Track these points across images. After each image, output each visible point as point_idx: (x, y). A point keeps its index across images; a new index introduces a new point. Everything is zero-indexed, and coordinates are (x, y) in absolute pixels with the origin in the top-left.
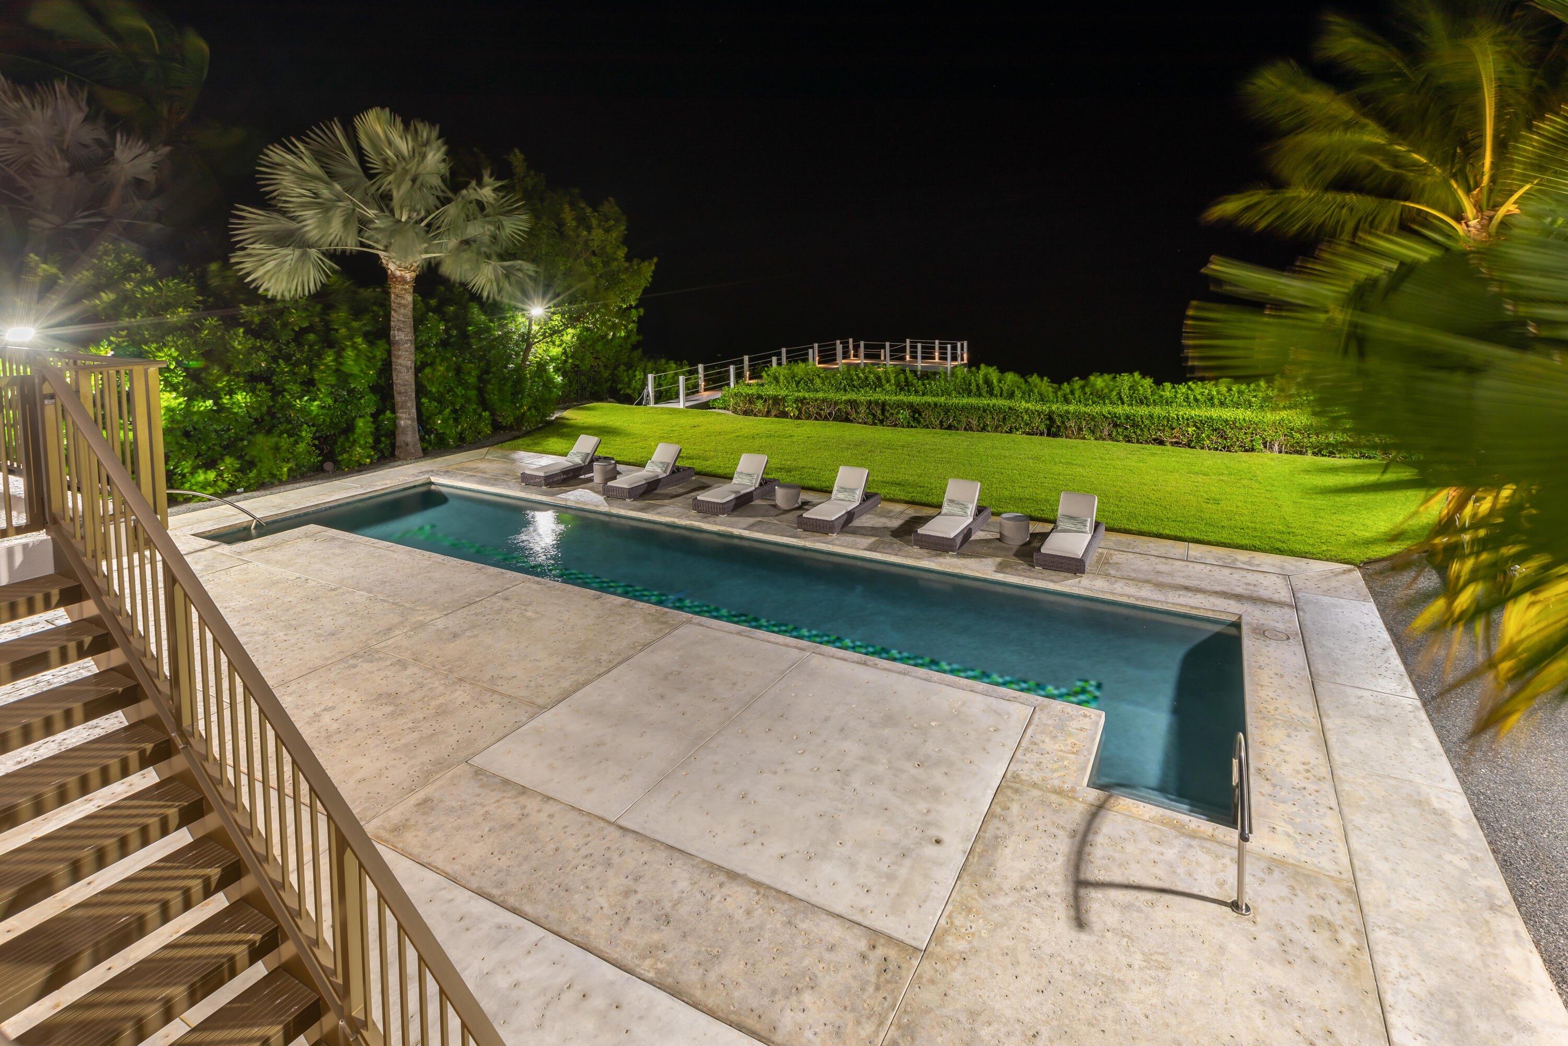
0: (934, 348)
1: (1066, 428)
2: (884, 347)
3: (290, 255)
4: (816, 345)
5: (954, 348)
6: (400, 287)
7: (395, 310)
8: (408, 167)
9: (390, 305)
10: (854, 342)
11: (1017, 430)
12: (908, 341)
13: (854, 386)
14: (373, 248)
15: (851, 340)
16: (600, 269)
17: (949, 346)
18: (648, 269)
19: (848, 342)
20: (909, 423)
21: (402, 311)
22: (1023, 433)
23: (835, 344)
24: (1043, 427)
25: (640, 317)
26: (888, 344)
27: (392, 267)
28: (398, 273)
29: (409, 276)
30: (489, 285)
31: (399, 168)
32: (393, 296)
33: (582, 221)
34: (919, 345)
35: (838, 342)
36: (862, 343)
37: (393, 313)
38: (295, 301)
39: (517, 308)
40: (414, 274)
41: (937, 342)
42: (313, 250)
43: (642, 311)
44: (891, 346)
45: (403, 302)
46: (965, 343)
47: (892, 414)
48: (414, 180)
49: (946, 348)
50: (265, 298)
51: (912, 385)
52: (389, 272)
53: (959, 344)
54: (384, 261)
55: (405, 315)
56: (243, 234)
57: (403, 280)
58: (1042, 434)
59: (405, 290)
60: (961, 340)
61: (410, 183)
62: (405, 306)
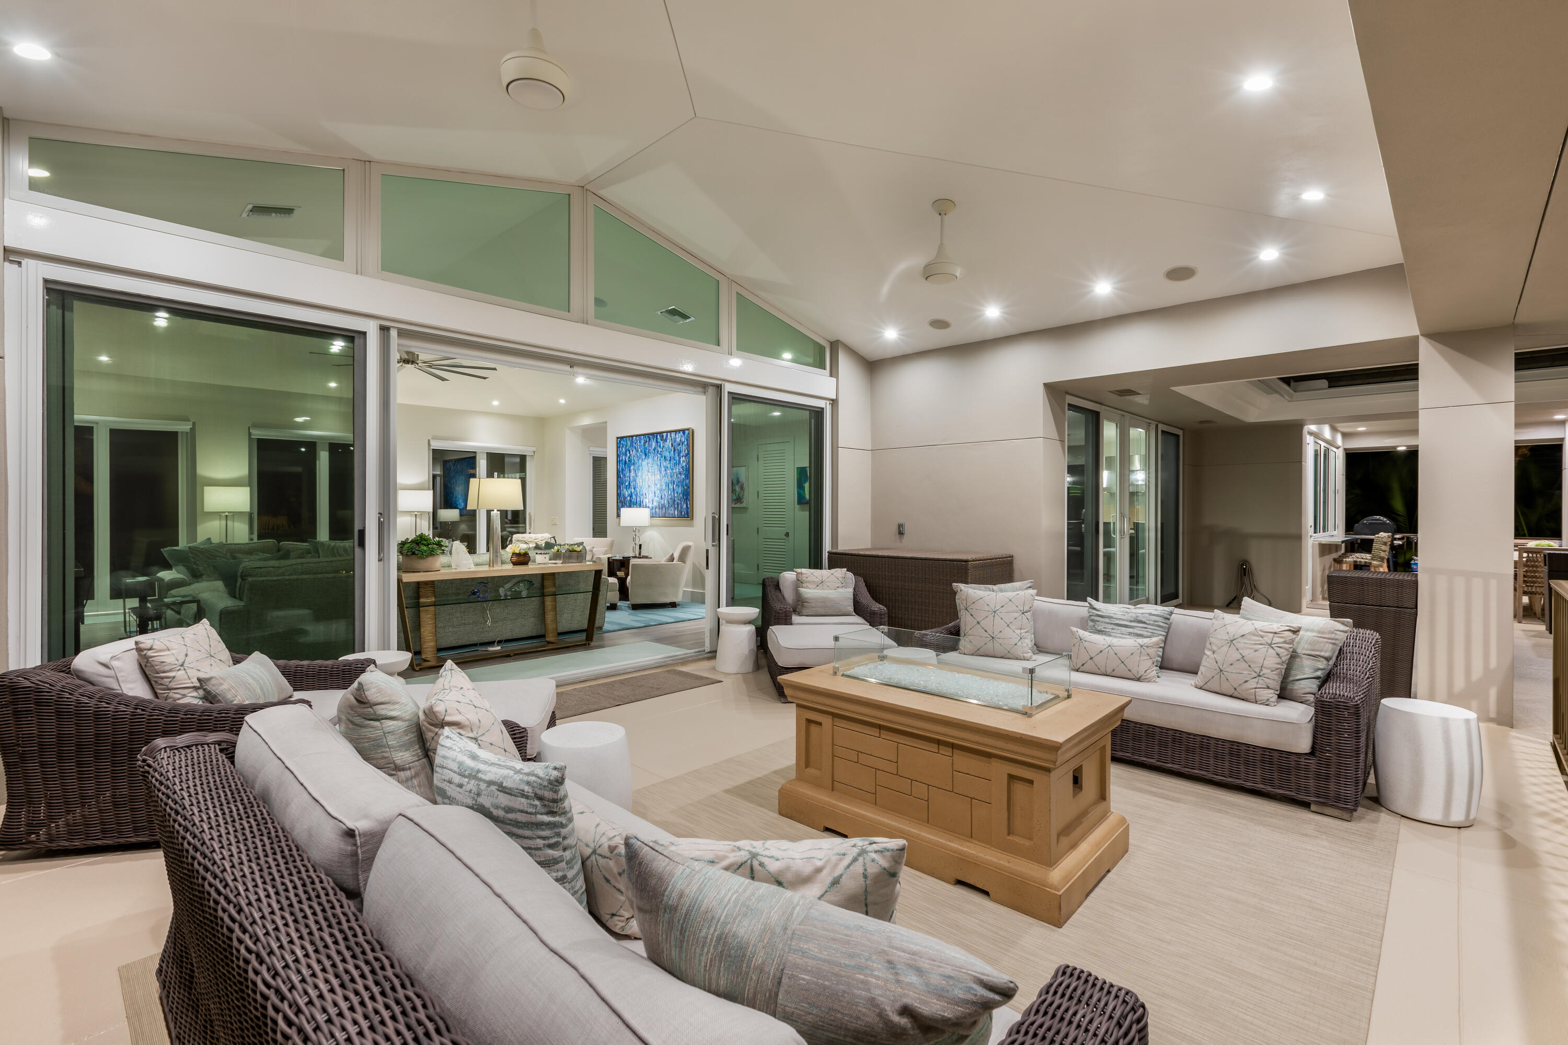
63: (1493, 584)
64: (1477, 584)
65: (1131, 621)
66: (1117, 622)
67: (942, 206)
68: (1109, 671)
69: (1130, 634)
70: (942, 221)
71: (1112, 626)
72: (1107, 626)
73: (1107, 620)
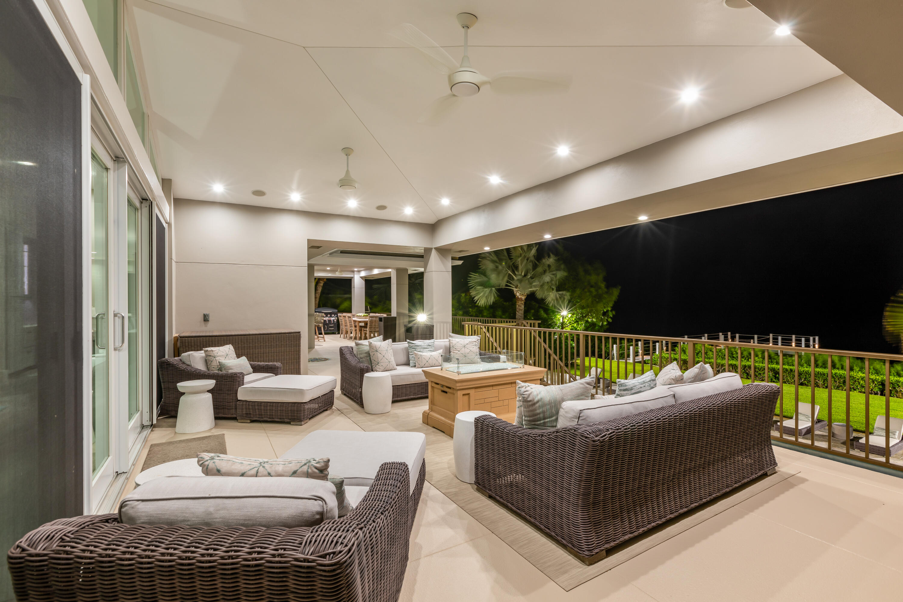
0: (791, 340)
1: (897, 392)
2: (753, 338)
3: (487, 290)
4: (706, 335)
5: (807, 340)
6: (520, 302)
7: (518, 311)
8: (526, 255)
9: (516, 309)
10: (731, 334)
11: (855, 390)
12: (771, 335)
13: (734, 357)
14: (510, 286)
15: (729, 333)
16: (594, 293)
17: (803, 339)
18: (616, 292)
19: (727, 334)
20: (772, 380)
21: (520, 312)
22: (860, 392)
23: (719, 335)
24: (876, 390)
25: (613, 315)
26: (756, 336)
27: (518, 294)
28: (520, 297)
29: (524, 298)
30: (552, 302)
31: (523, 255)
32: (517, 306)
33: (587, 272)
34: (780, 338)
35: (721, 334)
36: (737, 335)
37: (517, 312)
38: (485, 307)
39: (557, 312)
40: (525, 297)
41: (794, 336)
42: (494, 288)
43: (614, 313)
44: (758, 338)
45: (521, 308)
46: (817, 338)
47: (760, 374)
48: (527, 260)
49: (801, 340)
50: (477, 306)
51: (774, 359)
52: (517, 296)
53: (811, 338)
54: (515, 292)
55: (521, 314)
56: (471, 283)
57: (521, 299)
58: (876, 394)
59: (522, 303)
60: (814, 335)
61: (526, 261)
62: (521, 310)
63: (448, 324)
64: (445, 325)
65: (427, 346)
66: (424, 347)
67: (348, 151)
68: (433, 365)
69: (429, 351)
70: (348, 159)
71: (423, 349)
72: (421, 349)
73: (420, 347)
